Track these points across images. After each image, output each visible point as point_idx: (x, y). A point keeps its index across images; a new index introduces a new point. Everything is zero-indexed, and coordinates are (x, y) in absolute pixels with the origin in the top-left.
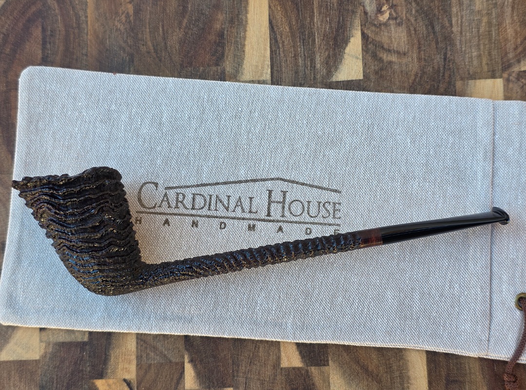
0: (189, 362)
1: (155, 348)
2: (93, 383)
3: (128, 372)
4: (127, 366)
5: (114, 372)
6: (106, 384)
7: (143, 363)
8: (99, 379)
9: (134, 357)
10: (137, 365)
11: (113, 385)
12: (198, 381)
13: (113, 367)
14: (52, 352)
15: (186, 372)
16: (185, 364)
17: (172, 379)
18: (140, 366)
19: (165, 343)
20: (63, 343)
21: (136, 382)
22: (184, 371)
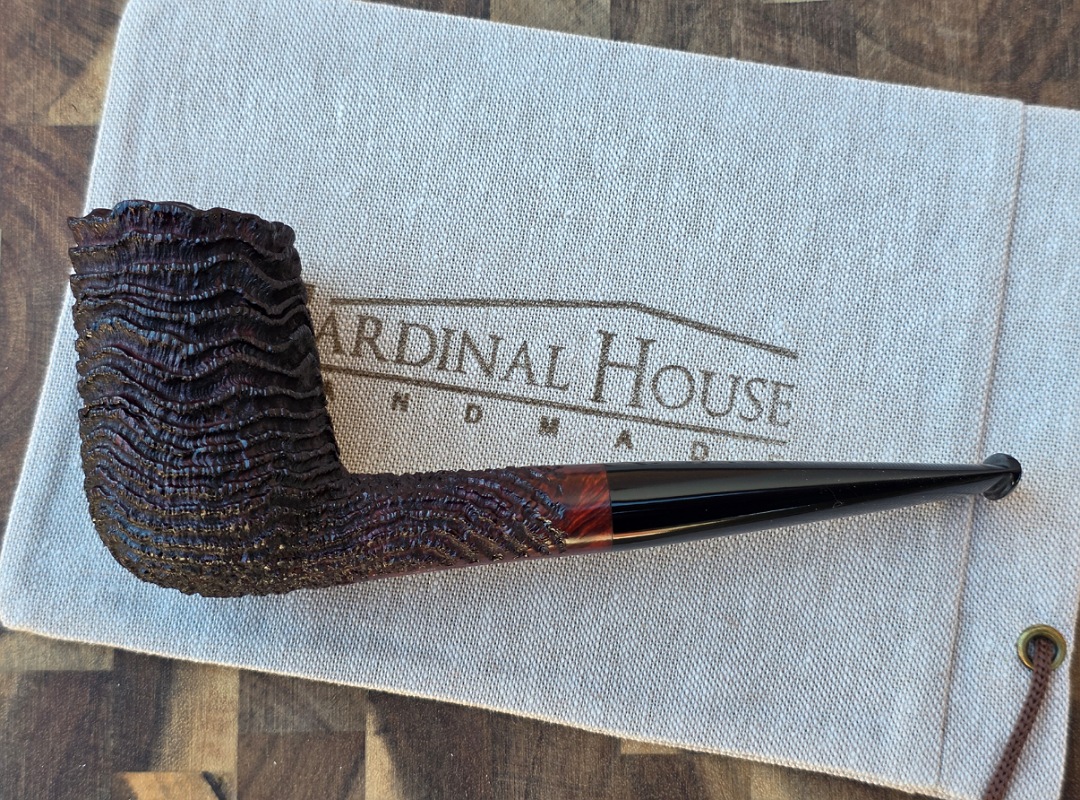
0: (377, 733)
2: (123, 782)
3: (217, 753)
4: (213, 738)
5: (178, 753)
6: (158, 786)
8: (139, 770)
9: (232, 716)
10: (241, 737)
11: (177, 787)
12: (400, 784)
14: (19, 697)
15: (368, 759)
16: (368, 738)
17: (331, 778)
20: (47, 673)
21: (236, 782)
22: (363, 757)
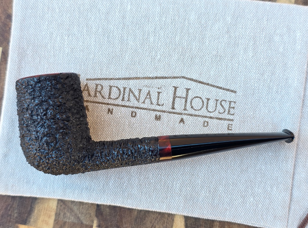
1: (72, 210)
7: (60, 219)
13: (35, 217)
18: (57, 221)
19: (80, 207)
